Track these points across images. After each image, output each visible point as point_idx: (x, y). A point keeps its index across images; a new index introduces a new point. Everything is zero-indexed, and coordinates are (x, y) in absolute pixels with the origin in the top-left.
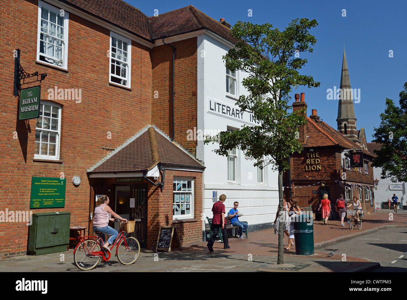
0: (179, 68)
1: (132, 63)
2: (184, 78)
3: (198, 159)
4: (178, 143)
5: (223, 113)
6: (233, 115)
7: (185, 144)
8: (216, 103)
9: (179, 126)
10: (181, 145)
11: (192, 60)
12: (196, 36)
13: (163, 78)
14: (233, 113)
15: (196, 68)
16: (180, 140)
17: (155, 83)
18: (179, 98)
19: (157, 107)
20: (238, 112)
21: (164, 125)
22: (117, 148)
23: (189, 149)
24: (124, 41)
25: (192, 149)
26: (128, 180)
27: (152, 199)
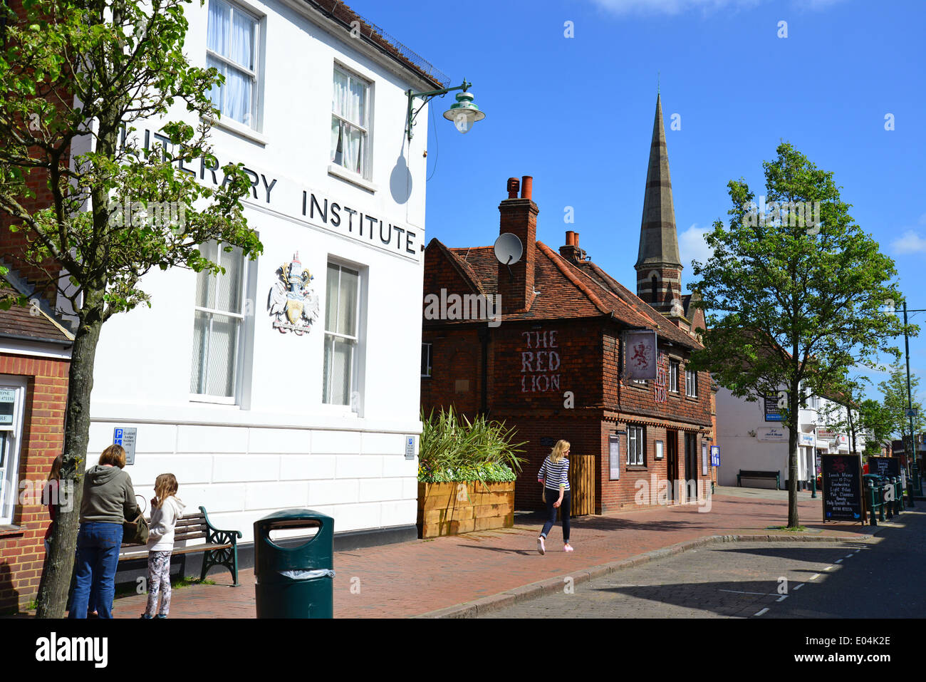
7: (27, 263)
23: (38, 281)
25: (45, 280)
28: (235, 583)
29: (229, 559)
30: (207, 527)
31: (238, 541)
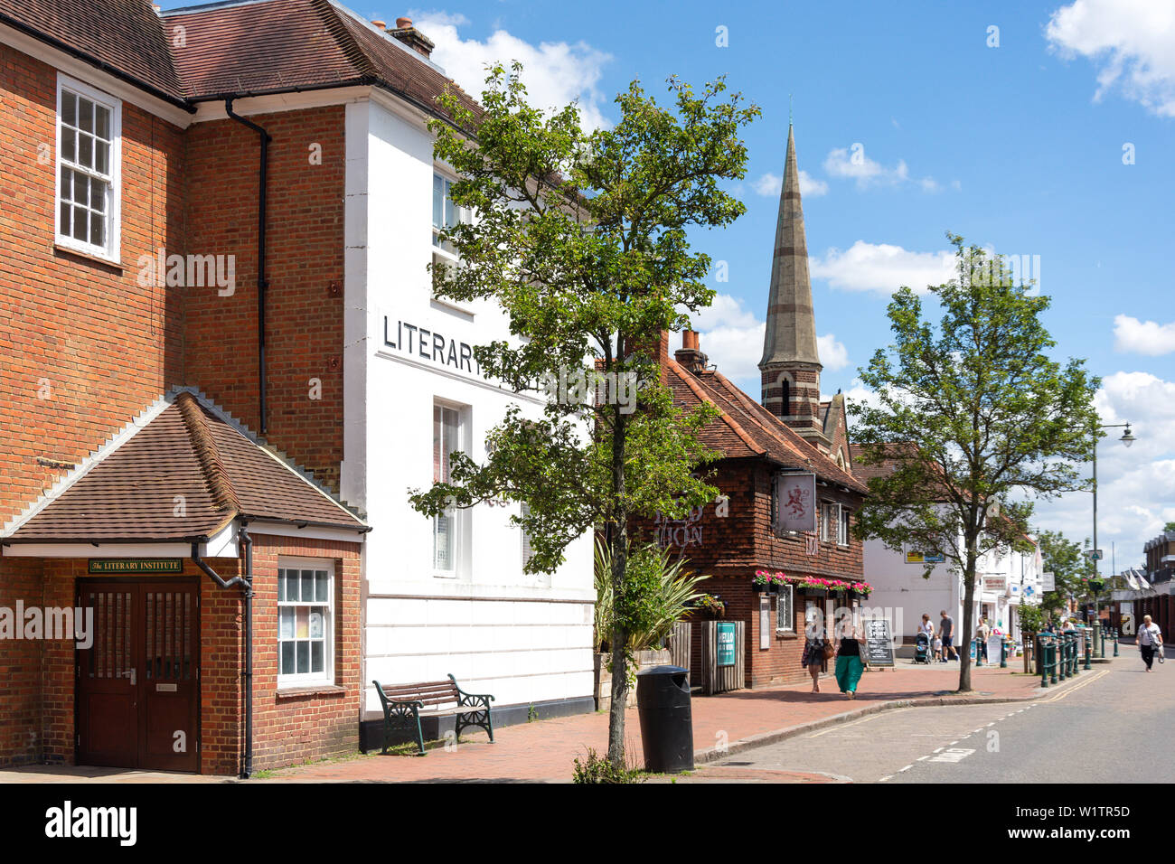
0: (283, 201)
1: (124, 179)
2: (299, 237)
3: (344, 504)
4: (279, 449)
5: (422, 354)
6: (452, 362)
8: (402, 325)
9: (282, 392)
10: (289, 454)
11: (327, 179)
12: (342, 103)
13: (228, 231)
14: (453, 355)
15: (342, 207)
16: (285, 438)
18: (282, 300)
19: (204, 326)
20: (466, 352)
21: (229, 388)
22: (81, 462)
23: (316, 469)
24: (100, 104)
25: (324, 468)
26: (132, 567)
27: (216, 627)
28: (492, 740)
29: (483, 720)
30: (457, 692)
31: (492, 704)
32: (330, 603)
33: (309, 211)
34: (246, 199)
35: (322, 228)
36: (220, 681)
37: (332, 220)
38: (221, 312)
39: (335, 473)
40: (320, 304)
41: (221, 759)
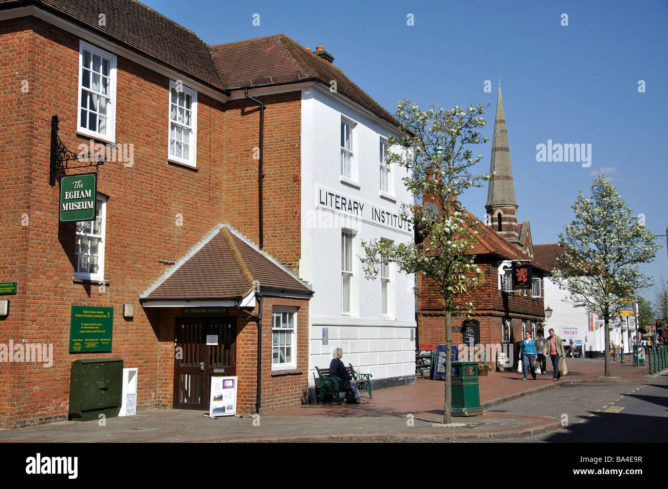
0: (271, 137)
1: (198, 128)
2: (279, 153)
3: (301, 280)
4: (269, 253)
5: (336, 207)
6: (350, 211)
7: (281, 255)
8: (328, 194)
9: (271, 227)
10: (274, 256)
11: (292, 126)
12: (300, 90)
13: (245, 151)
14: (350, 207)
15: (300, 139)
16: (272, 249)
17: (230, 158)
18: (271, 183)
19: (233, 196)
20: (356, 206)
21: (245, 225)
22: (178, 261)
23: (287, 263)
24: (188, 94)
25: (291, 263)
26: (203, 311)
27: (244, 340)
32: (295, 328)
33: (284, 141)
34: (254, 136)
35: (290, 149)
36: (246, 367)
37: (295, 145)
38: (241, 189)
39: (296, 265)
40: (289, 184)
41: (245, 406)
